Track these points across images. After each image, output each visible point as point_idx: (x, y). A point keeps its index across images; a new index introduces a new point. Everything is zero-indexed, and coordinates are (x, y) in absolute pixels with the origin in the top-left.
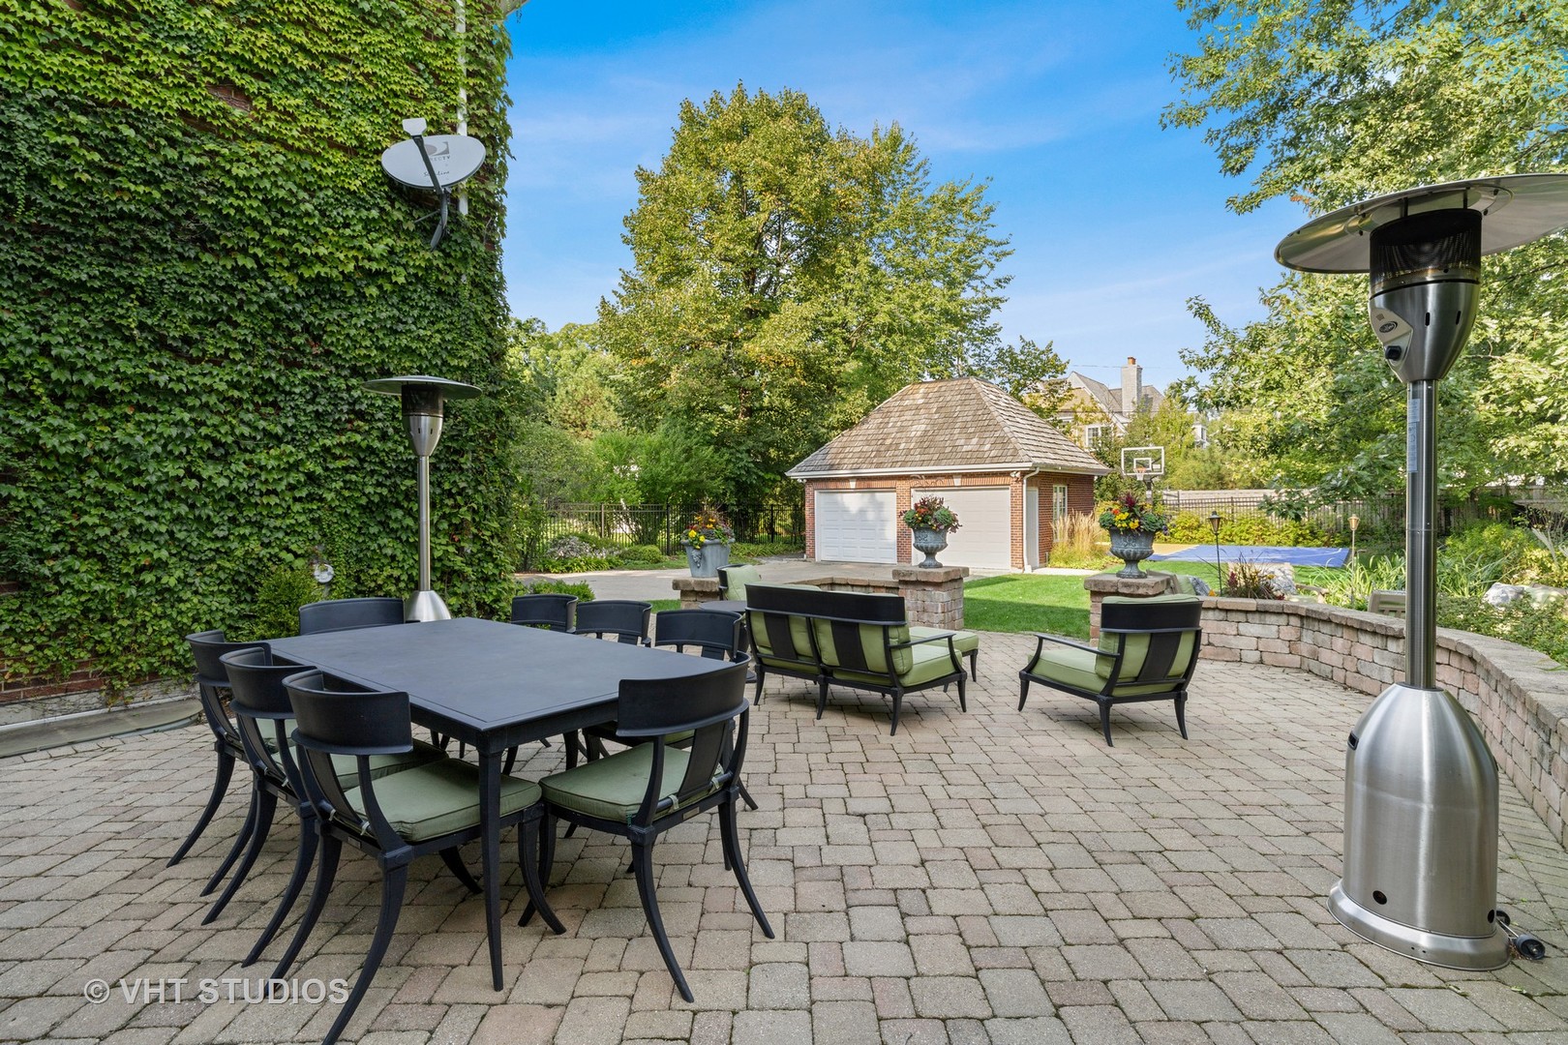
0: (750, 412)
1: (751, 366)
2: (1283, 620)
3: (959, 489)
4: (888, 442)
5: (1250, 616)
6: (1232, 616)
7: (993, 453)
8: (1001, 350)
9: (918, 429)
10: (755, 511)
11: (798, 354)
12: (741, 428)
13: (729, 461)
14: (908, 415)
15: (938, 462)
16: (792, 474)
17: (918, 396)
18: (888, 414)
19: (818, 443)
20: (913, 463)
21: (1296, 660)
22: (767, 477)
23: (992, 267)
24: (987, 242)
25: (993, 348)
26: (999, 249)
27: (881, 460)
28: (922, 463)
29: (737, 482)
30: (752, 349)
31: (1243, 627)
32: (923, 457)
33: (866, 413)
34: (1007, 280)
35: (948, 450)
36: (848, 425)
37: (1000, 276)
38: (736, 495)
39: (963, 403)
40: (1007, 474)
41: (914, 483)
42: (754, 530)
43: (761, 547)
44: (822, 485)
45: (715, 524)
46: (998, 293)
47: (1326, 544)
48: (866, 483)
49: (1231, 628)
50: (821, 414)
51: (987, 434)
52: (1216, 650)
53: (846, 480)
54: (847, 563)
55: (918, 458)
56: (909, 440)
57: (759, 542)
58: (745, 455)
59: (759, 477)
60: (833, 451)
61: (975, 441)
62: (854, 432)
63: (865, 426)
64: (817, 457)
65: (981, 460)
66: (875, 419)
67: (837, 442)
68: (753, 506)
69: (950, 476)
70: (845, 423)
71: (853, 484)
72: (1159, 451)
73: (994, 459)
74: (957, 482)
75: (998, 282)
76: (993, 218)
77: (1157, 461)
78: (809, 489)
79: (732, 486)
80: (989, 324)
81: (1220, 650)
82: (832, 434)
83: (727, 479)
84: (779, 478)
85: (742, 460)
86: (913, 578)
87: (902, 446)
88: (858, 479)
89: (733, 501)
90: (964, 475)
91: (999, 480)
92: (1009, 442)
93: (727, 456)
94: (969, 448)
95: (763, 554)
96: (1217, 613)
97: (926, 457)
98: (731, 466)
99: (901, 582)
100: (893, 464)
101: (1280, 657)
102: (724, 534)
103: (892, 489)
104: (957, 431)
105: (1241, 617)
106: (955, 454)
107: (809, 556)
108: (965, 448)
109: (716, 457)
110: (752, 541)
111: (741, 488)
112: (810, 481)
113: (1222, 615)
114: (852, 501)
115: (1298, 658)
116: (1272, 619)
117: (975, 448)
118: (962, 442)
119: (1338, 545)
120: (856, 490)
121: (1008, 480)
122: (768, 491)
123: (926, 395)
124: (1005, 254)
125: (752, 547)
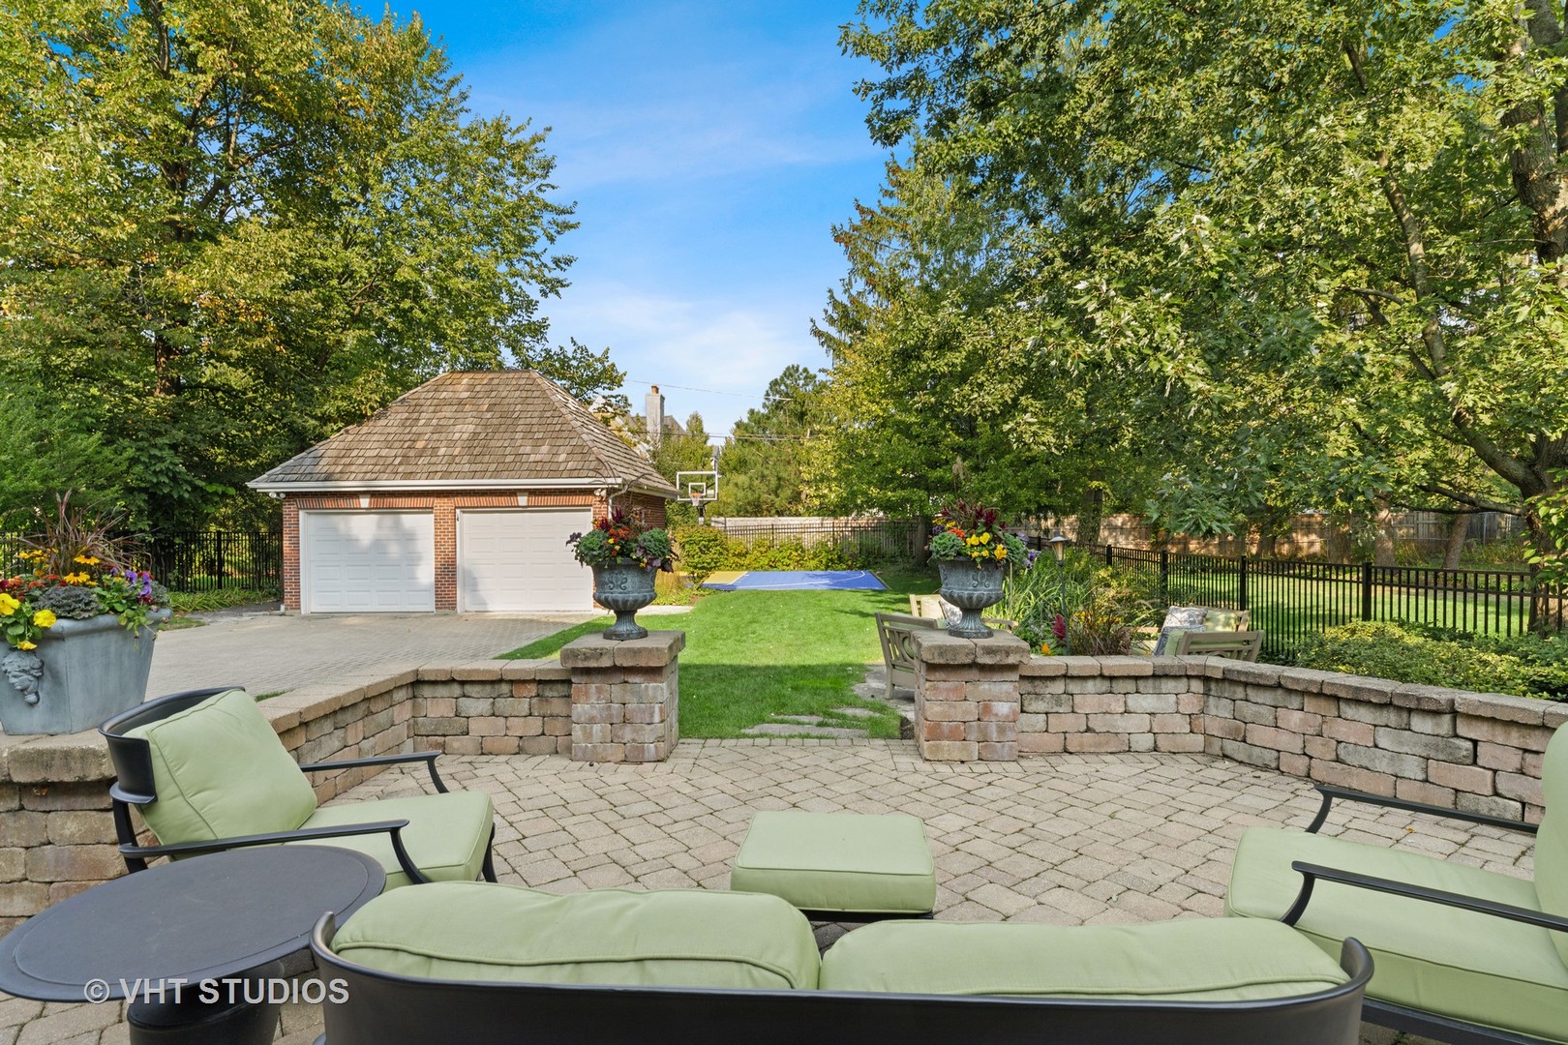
0: (176, 387)
1: (181, 311)
2: (1182, 684)
3: (524, 510)
4: (420, 445)
5: (1141, 683)
6: (1119, 686)
7: (570, 465)
8: (548, 351)
9: (465, 429)
10: (188, 542)
11: (270, 304)
12: (160, 409)
13: (133, 461)
14: (448, 412)
15: (496, 474)
16: (258, 484)
17: (460, 388)
18: (417, 407)
19: (301, 441)
20: (459, 474)
21: (1198, 741)
22: (210, 489)
23: (552, 240)
24: (546, 206)
25: (538, 348)
26: (561, 218)
27: (410, 469)
28: (474, 474)
29: (152, 496)
30: (184, 282)
31: (1134, 701)
32: (474, 467)
33: (383, 404)
34: (569, 261)
35: (509, 459)
36: (354, 418)
37: (559, 255)
38: (150, 516)
39: (524, 401)
40: (590, 492)
41: (460, 501)
42: (186, 568)
43: (199, 597)
44: (314, 502)
45: (95, 573)
46: (557, 274)
47: (850, 568)
48: (384, 500)
49: (1116, 704)
50: (306, 398)
51: (560, 442)
52: (1097, 738)
53: (355, 495)
54: (355, 614)
55: (466, 467)
56: (452, 443)
57: (194, 589)
58: (167, 453)
59: (195, 488)
60: (329, 453)
61: (545, 449)
62: (364, 429)
63: (383, 422)
64: (300, 461)
65: (555, 473)
66: (397, 414)
67: (337, 442)
68: (182, 534)
69: (513, 493)
70: (349, 413)
71: (365, 502)
72: (713, 476)
73: (572, 473)
74: (523, 500)
75: (557, 262)
76: (553, 177)
77: (710, 486)
78: (288, 510)
79: (141, 500)
80: (536, 317)
81: (1102, 738)
82: (328, 428)
83: (129, 490)
84: (232, 491)
85: (161, 459)
86: (606, 662)
87: (442, 451)
88: (373, 494)
89: (145, 525)
90: (532, 493)
91: (579, 500)
92: (590, 451)
93: (130, 453)
94: (538, 457)
95: (206, 608)
96: (1098, 682)
97: (479, 467)
98: (139, 468)
99: (575, 671)
100: (430, 475)
101: (1179, 738)
102: (133, 601)
103: (428, 510)
104: (519, 436)
105: (1130, 686)
106: (518, 466)
107: (289, 607)
108: (532, 458)
109: (107, 452)
110: (181, 587)
111: (159, 505)
112: (291, 496)
113: (1104, 685)
114: (364, 526)
115: (1201, 738)
116: (1169, 685)
117: (547, 458)
118: (528, 449)
119: (862, 568)
120: (368, 511)
121: (590, 499)
122: (210, 509)
123: (471, 387)
124: (568, 226)
125: (183, 598)
